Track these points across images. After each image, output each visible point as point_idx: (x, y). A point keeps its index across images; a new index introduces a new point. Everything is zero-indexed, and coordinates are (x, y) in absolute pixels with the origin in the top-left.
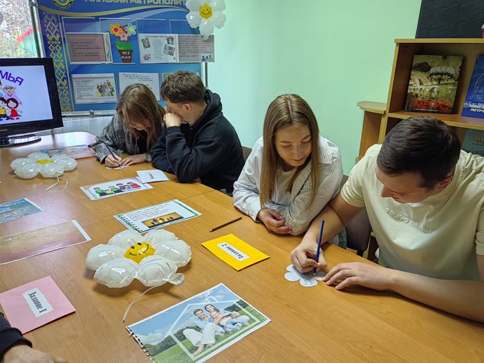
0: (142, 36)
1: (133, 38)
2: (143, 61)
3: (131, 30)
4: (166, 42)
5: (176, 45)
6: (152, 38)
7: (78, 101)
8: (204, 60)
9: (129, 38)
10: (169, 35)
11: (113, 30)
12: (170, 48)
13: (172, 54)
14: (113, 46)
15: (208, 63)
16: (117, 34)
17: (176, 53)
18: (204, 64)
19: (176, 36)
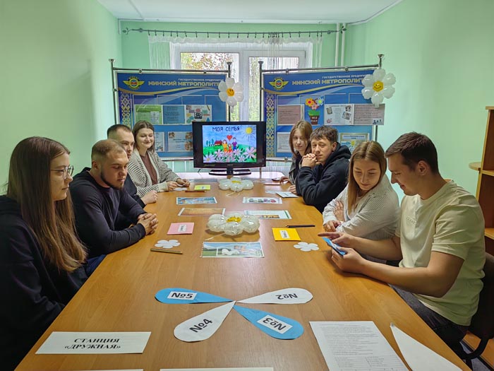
0: (327, 106)
1: (321, 107)
2: (326, 124)
3: (320, 102)
4: (345, 111)
5: (352, 112)
6: (334, 107)
7: (279, 151)
8: (375, 123)
9: (318, 107)
10: (347, 105)
11: (307, 102)
12: (348, 114)
13: (348, 119)
14: (306, 114)
15: (379, 126)
16: (310, 105)
17: (352, 118)
18: (375, 126)
19: (352, 105)
